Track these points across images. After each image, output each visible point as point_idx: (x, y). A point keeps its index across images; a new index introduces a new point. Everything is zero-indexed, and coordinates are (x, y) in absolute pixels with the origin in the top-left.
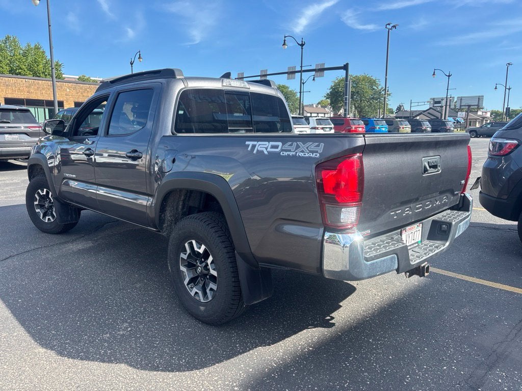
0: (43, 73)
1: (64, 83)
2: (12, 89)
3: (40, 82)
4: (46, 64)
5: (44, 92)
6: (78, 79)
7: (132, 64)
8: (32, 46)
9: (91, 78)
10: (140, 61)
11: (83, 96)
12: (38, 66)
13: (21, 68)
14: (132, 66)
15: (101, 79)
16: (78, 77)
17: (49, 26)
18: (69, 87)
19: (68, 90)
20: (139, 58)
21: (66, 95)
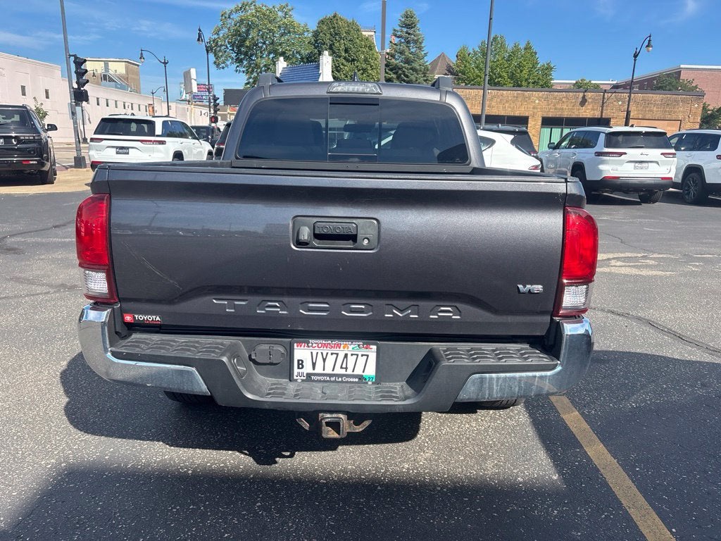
0: (526, 80)
1: (534, 93)
2: (472, 104)
3: (505, 92)
4: (532, 68)
5: (507, 105)
6: (574, 85)
7: (636, 56)
8: (522, 46)
9: (592, 82)
10: (648, 51)
11: (556, 109)
12: (521, 71)
13: (501, 76)
14: (635, 60)
15: (615, 82)
16: (574, 82)
17: (491, 19)
18: (539, 98)
19: (537, 102)
20: (647, 46)
21: (534, 108)
